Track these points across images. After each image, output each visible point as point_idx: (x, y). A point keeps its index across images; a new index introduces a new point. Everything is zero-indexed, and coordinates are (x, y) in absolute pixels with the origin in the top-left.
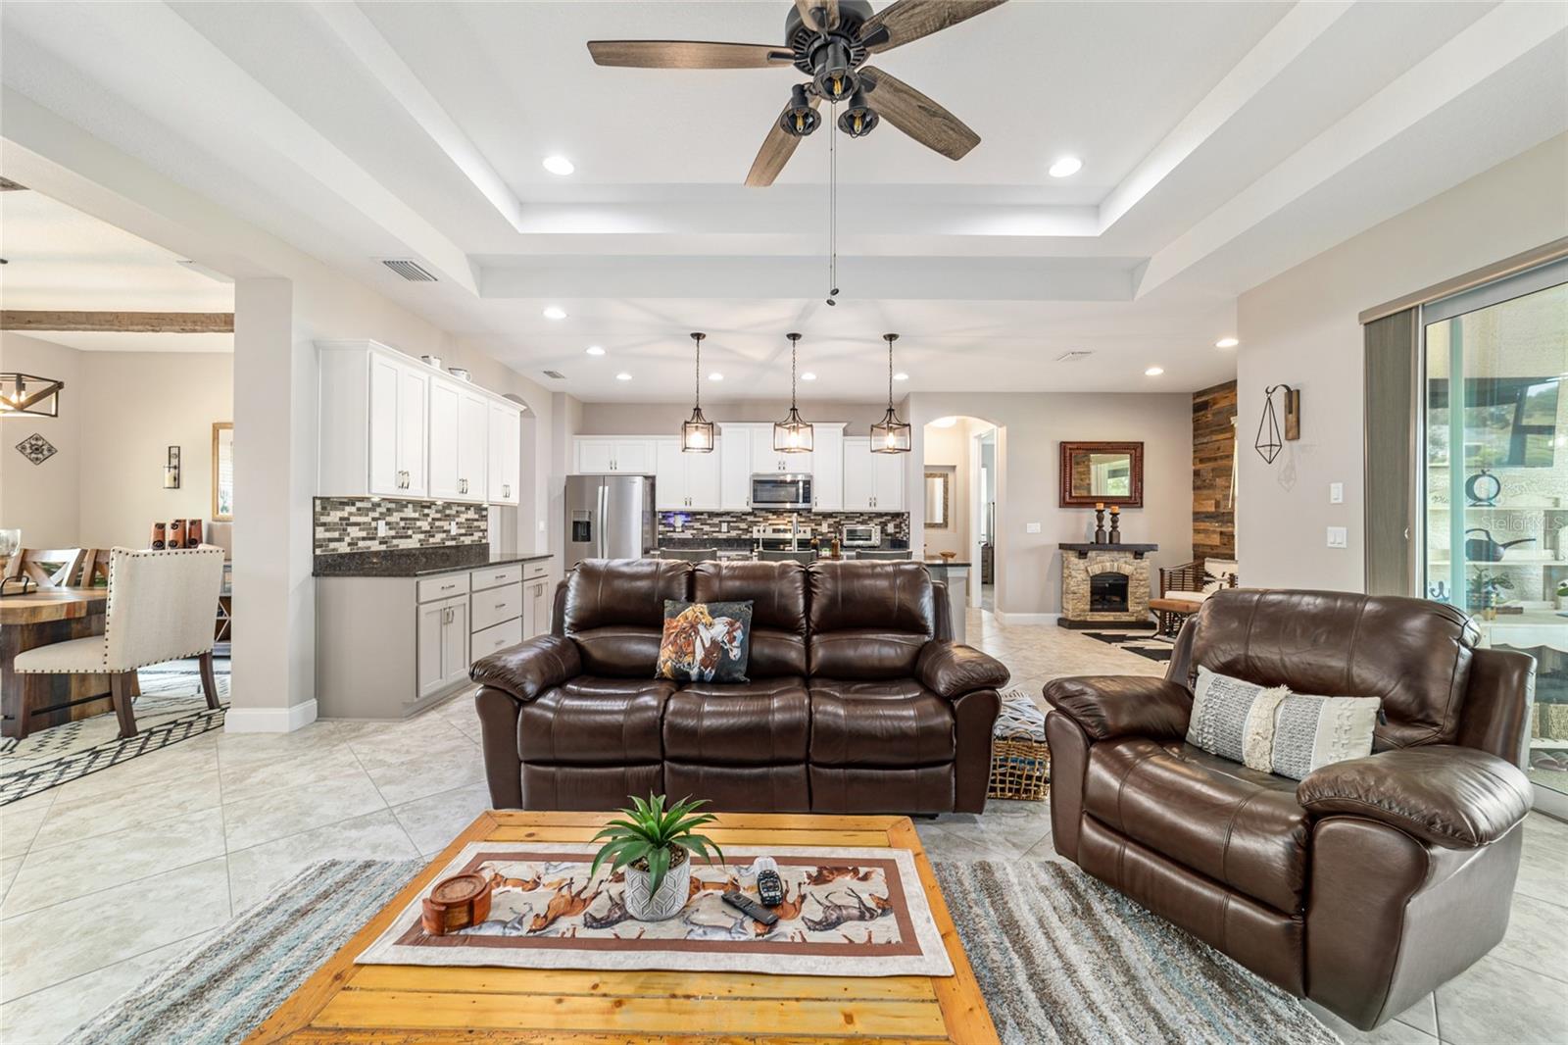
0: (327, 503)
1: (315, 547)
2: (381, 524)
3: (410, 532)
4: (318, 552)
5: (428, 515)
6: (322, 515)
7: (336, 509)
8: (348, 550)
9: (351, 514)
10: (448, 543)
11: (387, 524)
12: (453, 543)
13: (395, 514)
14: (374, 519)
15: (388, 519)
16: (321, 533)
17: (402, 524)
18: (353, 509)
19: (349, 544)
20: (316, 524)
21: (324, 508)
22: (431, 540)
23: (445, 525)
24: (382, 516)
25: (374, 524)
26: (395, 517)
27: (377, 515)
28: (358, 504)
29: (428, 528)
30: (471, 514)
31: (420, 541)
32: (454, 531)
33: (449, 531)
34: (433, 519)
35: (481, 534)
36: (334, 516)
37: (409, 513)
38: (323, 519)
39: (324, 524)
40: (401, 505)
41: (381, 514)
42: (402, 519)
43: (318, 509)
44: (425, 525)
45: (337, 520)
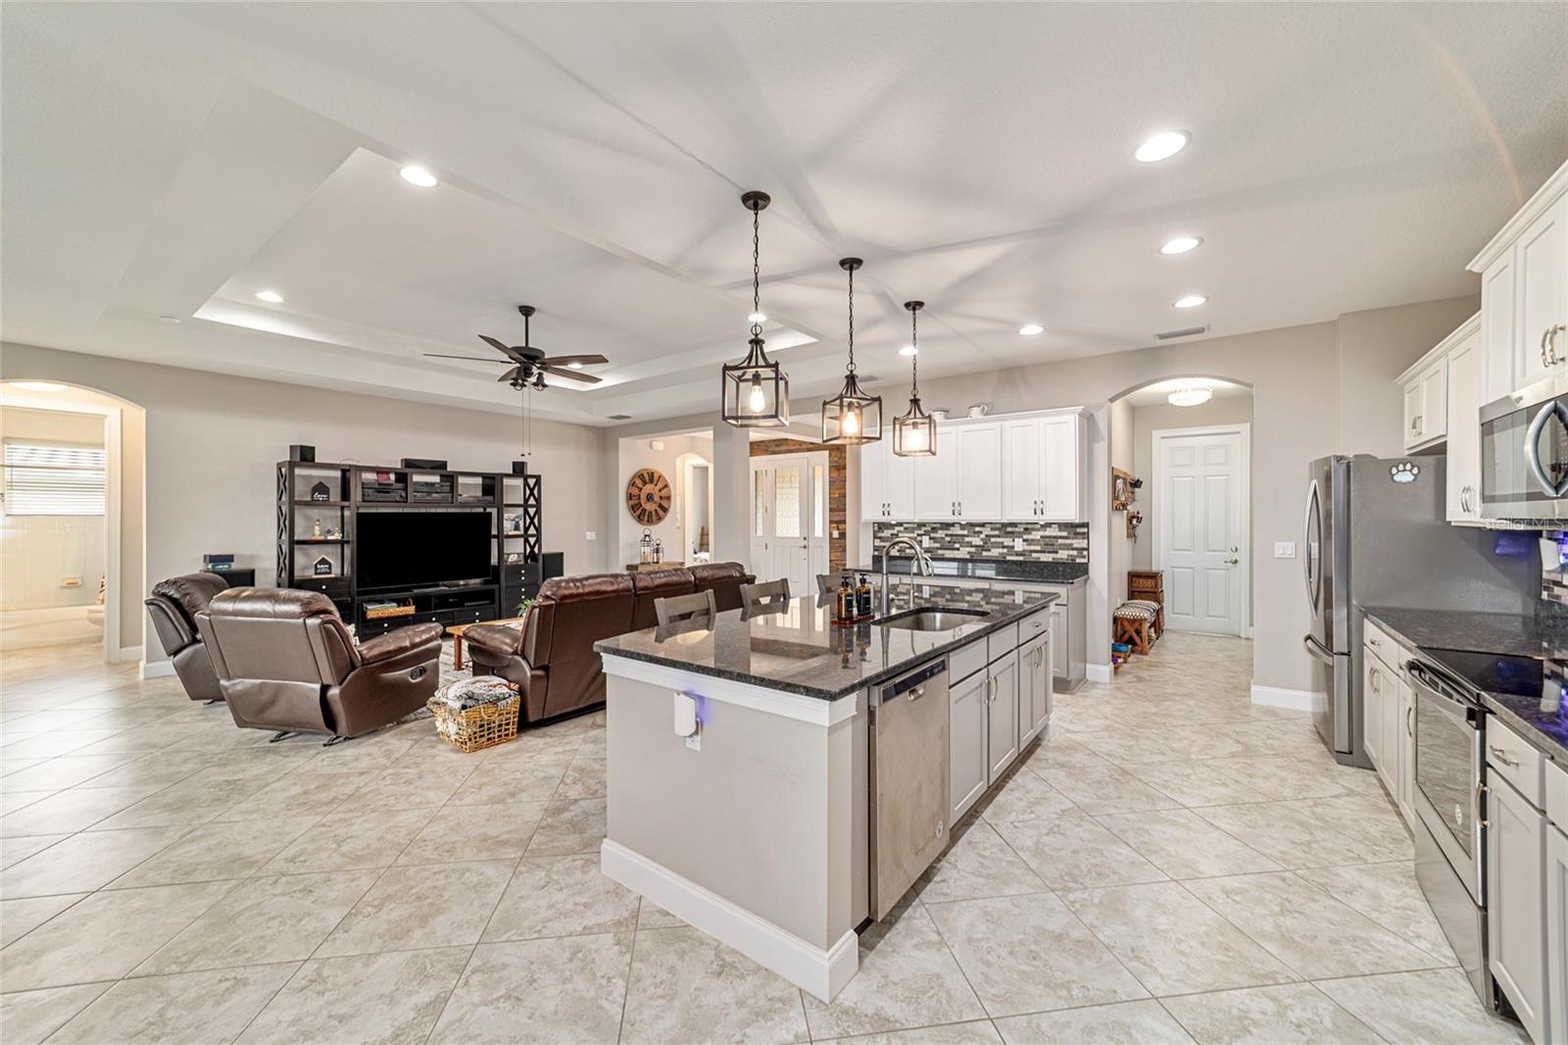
0: (881, 526)
1: (875, 550)
2: (926, 539)
3: (957, 546)
4: (876, 553)
5: (981, 532)
6: (879, 532)
7: (888, 529)
8: (898, 554)
9: (899, 531)
10: (1008, 558)
11: (930, 538)
12: (1021, 558)
13: (940, 532)
14: (919, 535)
15: (933, 535)
16: (878, 543)
17: (948, 539)
18: (901, 529)
19: (898, 551)
20: (875, 538)
21: (880, 528)
22: (985, 553)
23: (1007, 542)
24: (926, 533)
25: (919, 538)
26: (940, 534)
27: (922, 532)
28: (905, 525)
29: (981, 543)
30: (1049, 532)
31: (969, 553)
32: (1019, 545)
33: (1013, 547)
34: (987, 536)
35: (1075, 553)
36: (887, 533)
37: (957, 530)
38: (880, 535)
39: (880, 538)
40: (947, 526)
41: (925, 531)
42: (946, 535)
43: (876, 529)
44: (977, 541)
45: (889, 535)
